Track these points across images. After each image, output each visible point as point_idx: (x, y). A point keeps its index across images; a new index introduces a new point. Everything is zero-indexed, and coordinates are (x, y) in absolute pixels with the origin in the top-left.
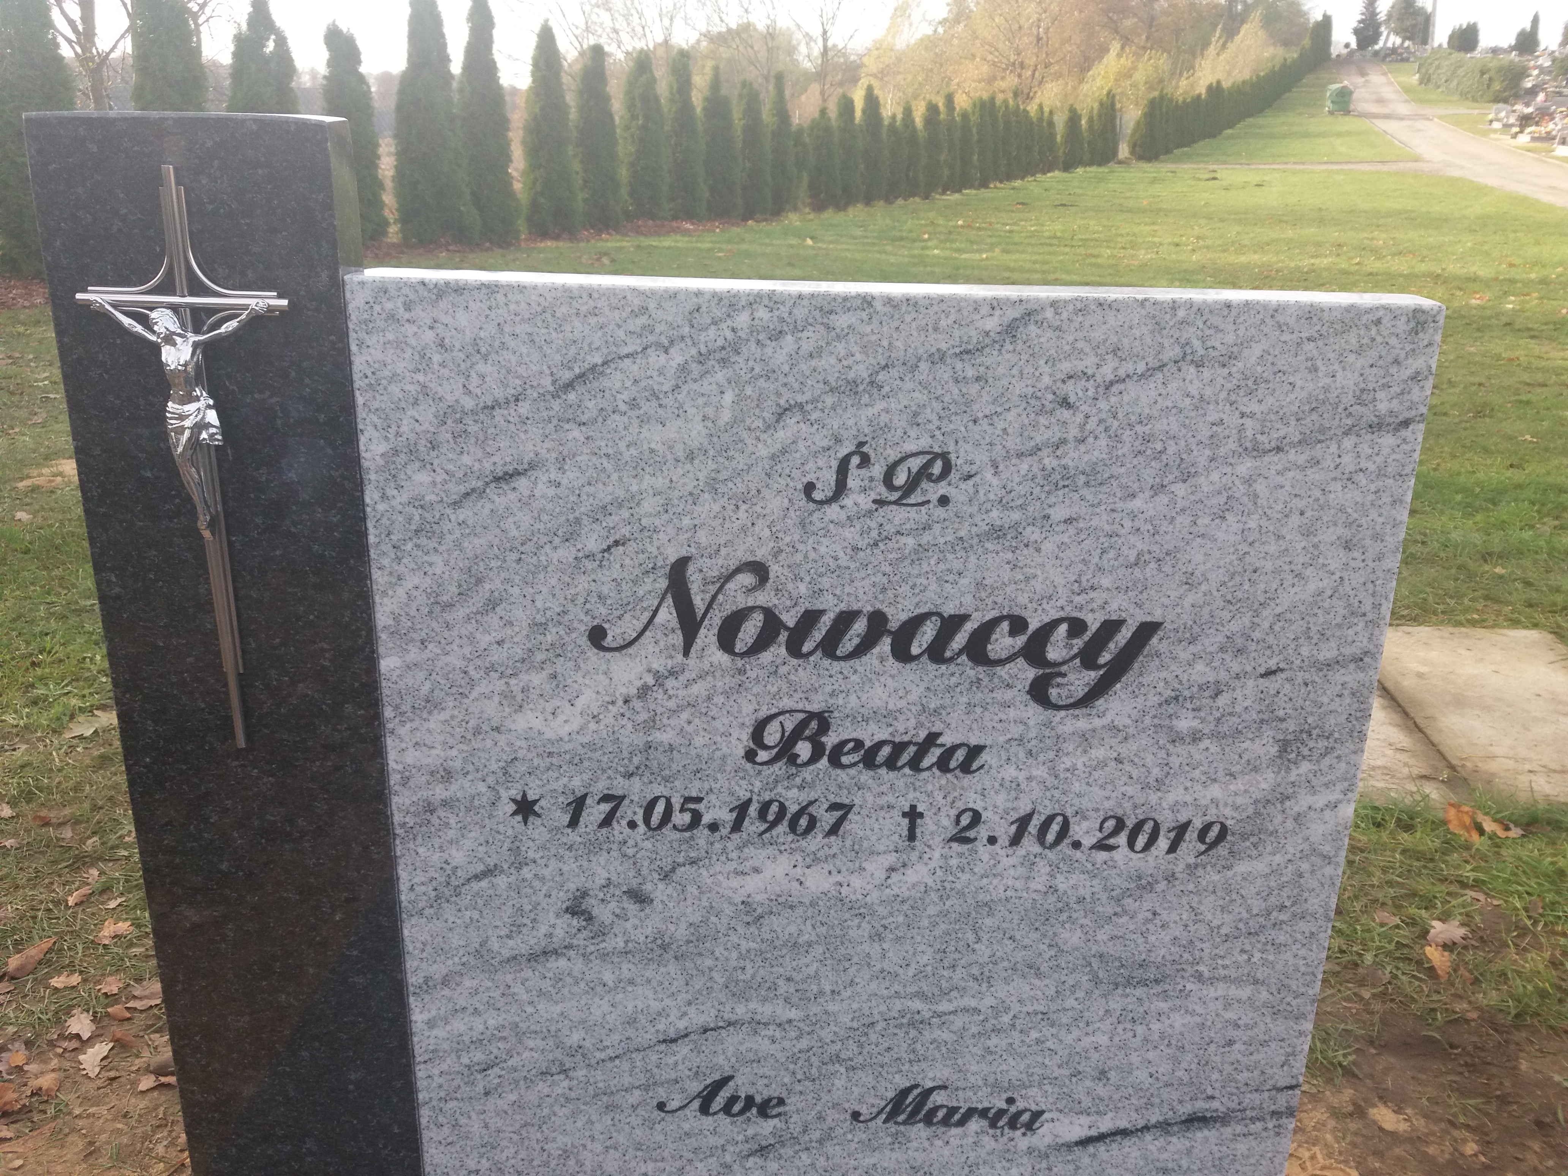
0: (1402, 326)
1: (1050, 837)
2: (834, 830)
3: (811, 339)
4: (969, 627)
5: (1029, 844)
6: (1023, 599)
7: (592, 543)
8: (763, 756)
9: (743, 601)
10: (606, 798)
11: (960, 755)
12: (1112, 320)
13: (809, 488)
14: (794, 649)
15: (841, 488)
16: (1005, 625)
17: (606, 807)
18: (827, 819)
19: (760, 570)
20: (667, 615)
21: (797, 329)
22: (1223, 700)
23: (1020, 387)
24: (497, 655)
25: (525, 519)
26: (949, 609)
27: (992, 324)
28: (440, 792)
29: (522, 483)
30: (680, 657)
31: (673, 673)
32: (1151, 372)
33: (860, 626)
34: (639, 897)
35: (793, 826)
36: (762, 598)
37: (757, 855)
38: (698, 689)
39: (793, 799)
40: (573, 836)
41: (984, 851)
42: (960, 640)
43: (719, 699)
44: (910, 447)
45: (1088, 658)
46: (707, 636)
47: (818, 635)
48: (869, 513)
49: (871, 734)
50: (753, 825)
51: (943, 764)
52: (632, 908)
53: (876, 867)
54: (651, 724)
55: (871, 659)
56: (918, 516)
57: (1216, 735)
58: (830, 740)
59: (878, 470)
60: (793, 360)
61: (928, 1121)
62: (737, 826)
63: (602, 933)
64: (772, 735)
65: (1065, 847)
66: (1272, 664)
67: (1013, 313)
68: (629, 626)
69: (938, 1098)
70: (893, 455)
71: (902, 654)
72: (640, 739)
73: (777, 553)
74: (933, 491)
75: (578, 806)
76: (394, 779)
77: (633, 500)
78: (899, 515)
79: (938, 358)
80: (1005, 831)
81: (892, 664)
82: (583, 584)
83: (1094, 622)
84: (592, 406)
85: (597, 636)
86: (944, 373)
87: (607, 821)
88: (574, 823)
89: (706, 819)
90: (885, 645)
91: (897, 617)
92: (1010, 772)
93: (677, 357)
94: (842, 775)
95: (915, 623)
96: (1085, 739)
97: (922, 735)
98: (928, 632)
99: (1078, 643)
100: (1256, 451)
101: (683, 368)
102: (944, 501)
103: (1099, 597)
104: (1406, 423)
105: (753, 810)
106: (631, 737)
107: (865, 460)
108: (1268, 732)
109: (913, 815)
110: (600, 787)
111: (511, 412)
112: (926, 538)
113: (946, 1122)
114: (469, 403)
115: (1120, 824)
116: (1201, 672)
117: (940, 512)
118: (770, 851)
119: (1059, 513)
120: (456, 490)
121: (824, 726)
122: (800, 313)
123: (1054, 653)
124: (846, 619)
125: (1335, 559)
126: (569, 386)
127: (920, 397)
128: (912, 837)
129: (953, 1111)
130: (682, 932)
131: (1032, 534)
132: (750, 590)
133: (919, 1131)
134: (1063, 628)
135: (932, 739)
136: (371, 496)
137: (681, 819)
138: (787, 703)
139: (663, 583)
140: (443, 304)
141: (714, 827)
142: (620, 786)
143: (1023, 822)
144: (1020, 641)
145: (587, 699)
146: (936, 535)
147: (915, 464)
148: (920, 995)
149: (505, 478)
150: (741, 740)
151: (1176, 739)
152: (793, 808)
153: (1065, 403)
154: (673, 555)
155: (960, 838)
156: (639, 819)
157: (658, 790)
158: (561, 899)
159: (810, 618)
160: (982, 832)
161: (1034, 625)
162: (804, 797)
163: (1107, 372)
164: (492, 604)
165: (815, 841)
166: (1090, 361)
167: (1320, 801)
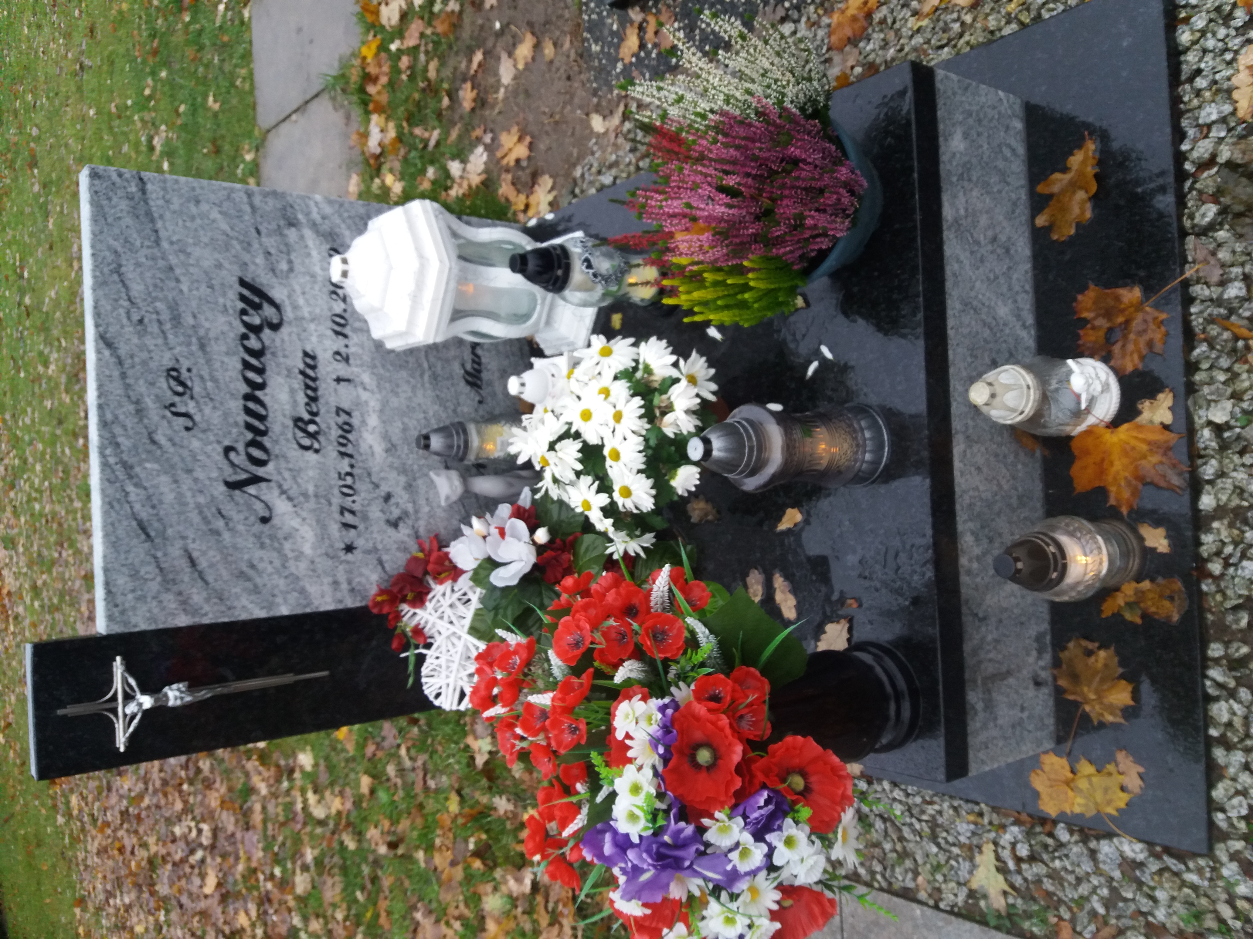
0: (97, 182)
1: (342, 321)
2: (348, 414)
3: (118, 430)
4: (248, 358)
5: (347, 331)
6: (232, 335)
7: (220, 524)
8: (316, 446)
9: (243, 457)
10: (342, 513)
11: (308, 361)
12: (103, 302)
13: (188, 429)
14: (264, 433)
15: (186, 415)
16: (246, 342)
17: (347, 514)
18: (344, 417)
19: (228, 450)
20: (252, 490)
21: (114, 436)
22: (273, 251)
23: (135, 340)
24: (277, 563)
25: (211, 553)
26: (239, 366)
27: (107, 353)
28: (344, 586)
29: (195, 554)
30: (272, 484)
31: (280, 486)
32: (125, 285)
33: (251, 405)
34: (388, 498)
35: (348, 432)
36: (241, 447)
37: (364, 447)
38: (287, 474)
39: (335, 432)
40: (361, 527)
41: (352, 350)
42: (254, 361)
43: (291, 466)
44: (165, 385)
45: (257, 307)
46: (261, 472)
47: (256, 423)
48: (197, 402)
49: (302, 399)
50: (349, 449)
51: (313, 368)
52: (393, 501)
53: (364, 396)
54: (305, 495)
55: (266, 400)
56: (197, 380)
57: (288, 253)
58: (306, 417)
59: (177, 399)
60: (128, 437)
61: (479, 371)
62: (350, 456)
63: (406, 513)
64: (307, 442)
65: (346, 315)
66: (253, 231)
67: (102, 345)
68: (258, 506)
69: (469, 367)
70: (169, 393)
71: (262, 386)
72: (313, 500)
73: (219, 442)
74: (185, 374)
75: (347, 526)
76: (340, 607)
77: (198, 506)
78: (197, 389)
79: (123, 376)
80: (341, 341)
81: (268, 390)
82: (241, 528)
83: (240, 305)
84: (156, 525)
85: (265, 520)
86: (130, 373)
87: (353, 512)
88: (354, 527)
89: (348, 469)
90: (259, 393)
91: (245, 389)
92: (314, 339)
93: (130, 488)
94: (322, 411)
95: (248, 381)
96: (296, 307)
97: (300, 377)
98: (251, 375)
99: (251, 311)
100: (157, 242)
101: (136, 485)
102: (189, 370)
103: (229, 304)
104: (141, 179)
105: (343, 449)
106: (312, 504)
107: (173, 405)
108: (286, 232)
109: (338, 380)
110: (337, 516)
111: (162, 559)
112: (207, 377)
113: (479, 364)
114: (159, 579)
115: (334, 293)
116: (260, 260)
117: (194, 371)
118: (361, 441)
119: (191, 321)
120: (200, 583)
121: (300, 419)
122: (108, 435)
123: (257, 321)
124: (248, 411)
125: (204, 207)
126: (148, 535)
127: (141, 382)
128: (348, 380)
129: (473, 361)
130: (403, 479)
131: (202, 332)
132: (237, 453)
133: (485, 375)
134: (245, 318)
135: (302, 373)
136: (206, 621)
137: (349, 480)
138: (290, 435)
139: (237, 492)
140: (114, 590)
141: (352, 466)
142: (335, 508)
143: (337, 333)
144: (252, 336)
145: (295, 523)
146: (205, 373)
147: (173, 383)
148: (422, 375)
149: (193, 563)
150: (310, 456)
151: (291, 270)
152: (340, 432)
153: (141, 321)
154: (223, 488)
155: (347, 360)
156: (351, 499)
157: (336, 491)
158: (391, 531)
159: (249, 427)
160: (343, 350)
161: (243, 330)
162: (334, 427)
163: (126, 304)
164: (252, 566)
165: (355, 421)
166: (122, 311)
167: (314, 210)
